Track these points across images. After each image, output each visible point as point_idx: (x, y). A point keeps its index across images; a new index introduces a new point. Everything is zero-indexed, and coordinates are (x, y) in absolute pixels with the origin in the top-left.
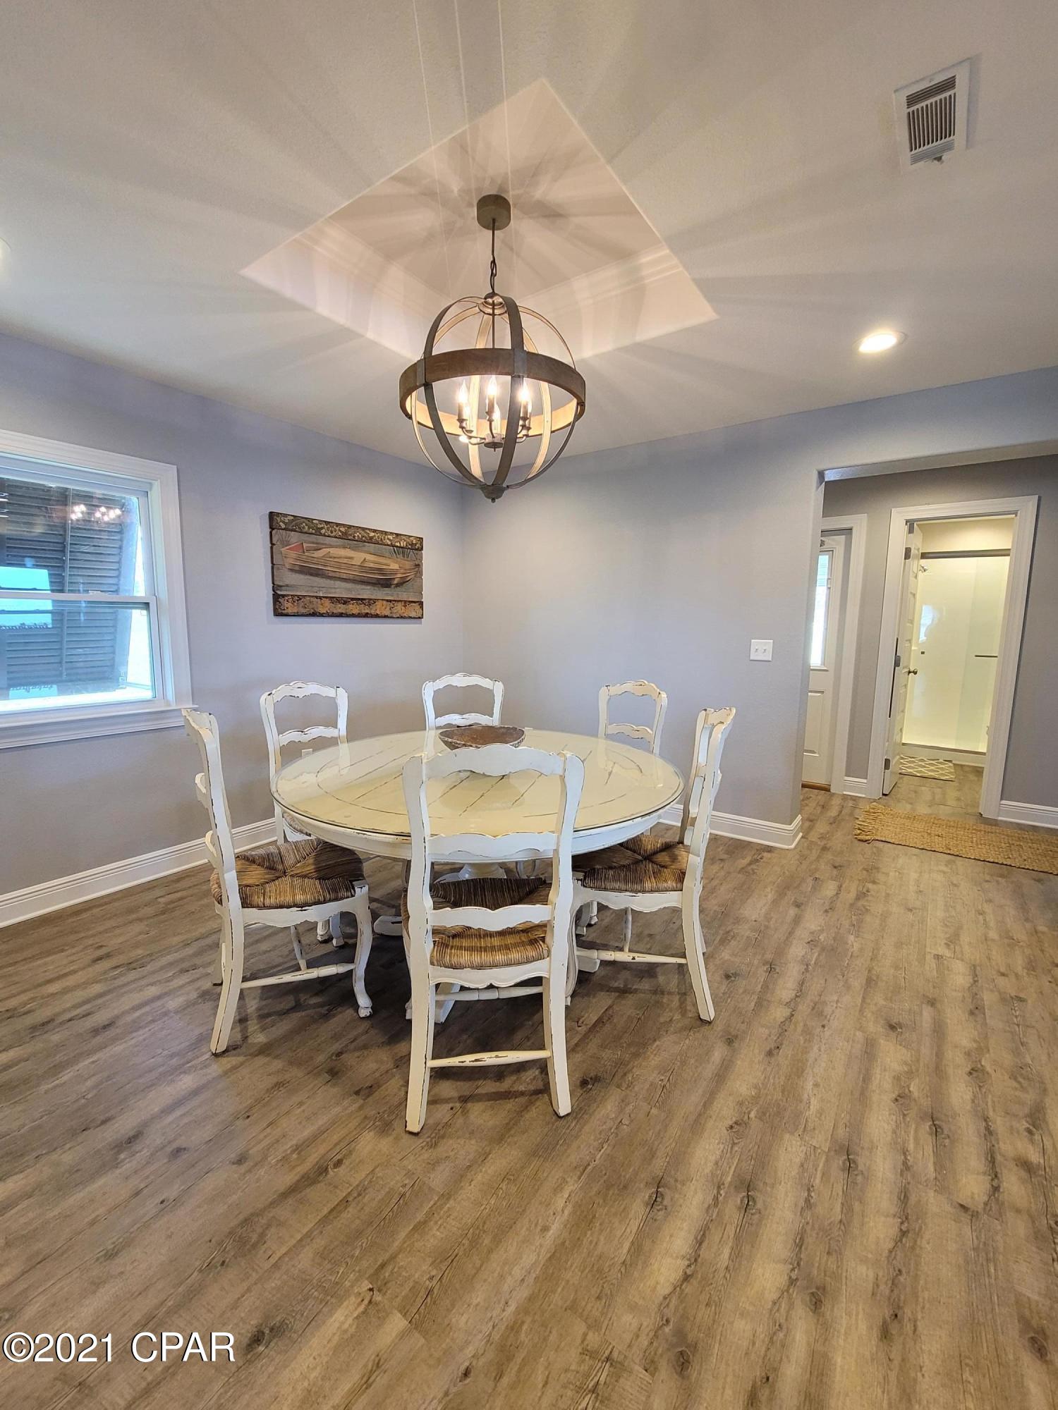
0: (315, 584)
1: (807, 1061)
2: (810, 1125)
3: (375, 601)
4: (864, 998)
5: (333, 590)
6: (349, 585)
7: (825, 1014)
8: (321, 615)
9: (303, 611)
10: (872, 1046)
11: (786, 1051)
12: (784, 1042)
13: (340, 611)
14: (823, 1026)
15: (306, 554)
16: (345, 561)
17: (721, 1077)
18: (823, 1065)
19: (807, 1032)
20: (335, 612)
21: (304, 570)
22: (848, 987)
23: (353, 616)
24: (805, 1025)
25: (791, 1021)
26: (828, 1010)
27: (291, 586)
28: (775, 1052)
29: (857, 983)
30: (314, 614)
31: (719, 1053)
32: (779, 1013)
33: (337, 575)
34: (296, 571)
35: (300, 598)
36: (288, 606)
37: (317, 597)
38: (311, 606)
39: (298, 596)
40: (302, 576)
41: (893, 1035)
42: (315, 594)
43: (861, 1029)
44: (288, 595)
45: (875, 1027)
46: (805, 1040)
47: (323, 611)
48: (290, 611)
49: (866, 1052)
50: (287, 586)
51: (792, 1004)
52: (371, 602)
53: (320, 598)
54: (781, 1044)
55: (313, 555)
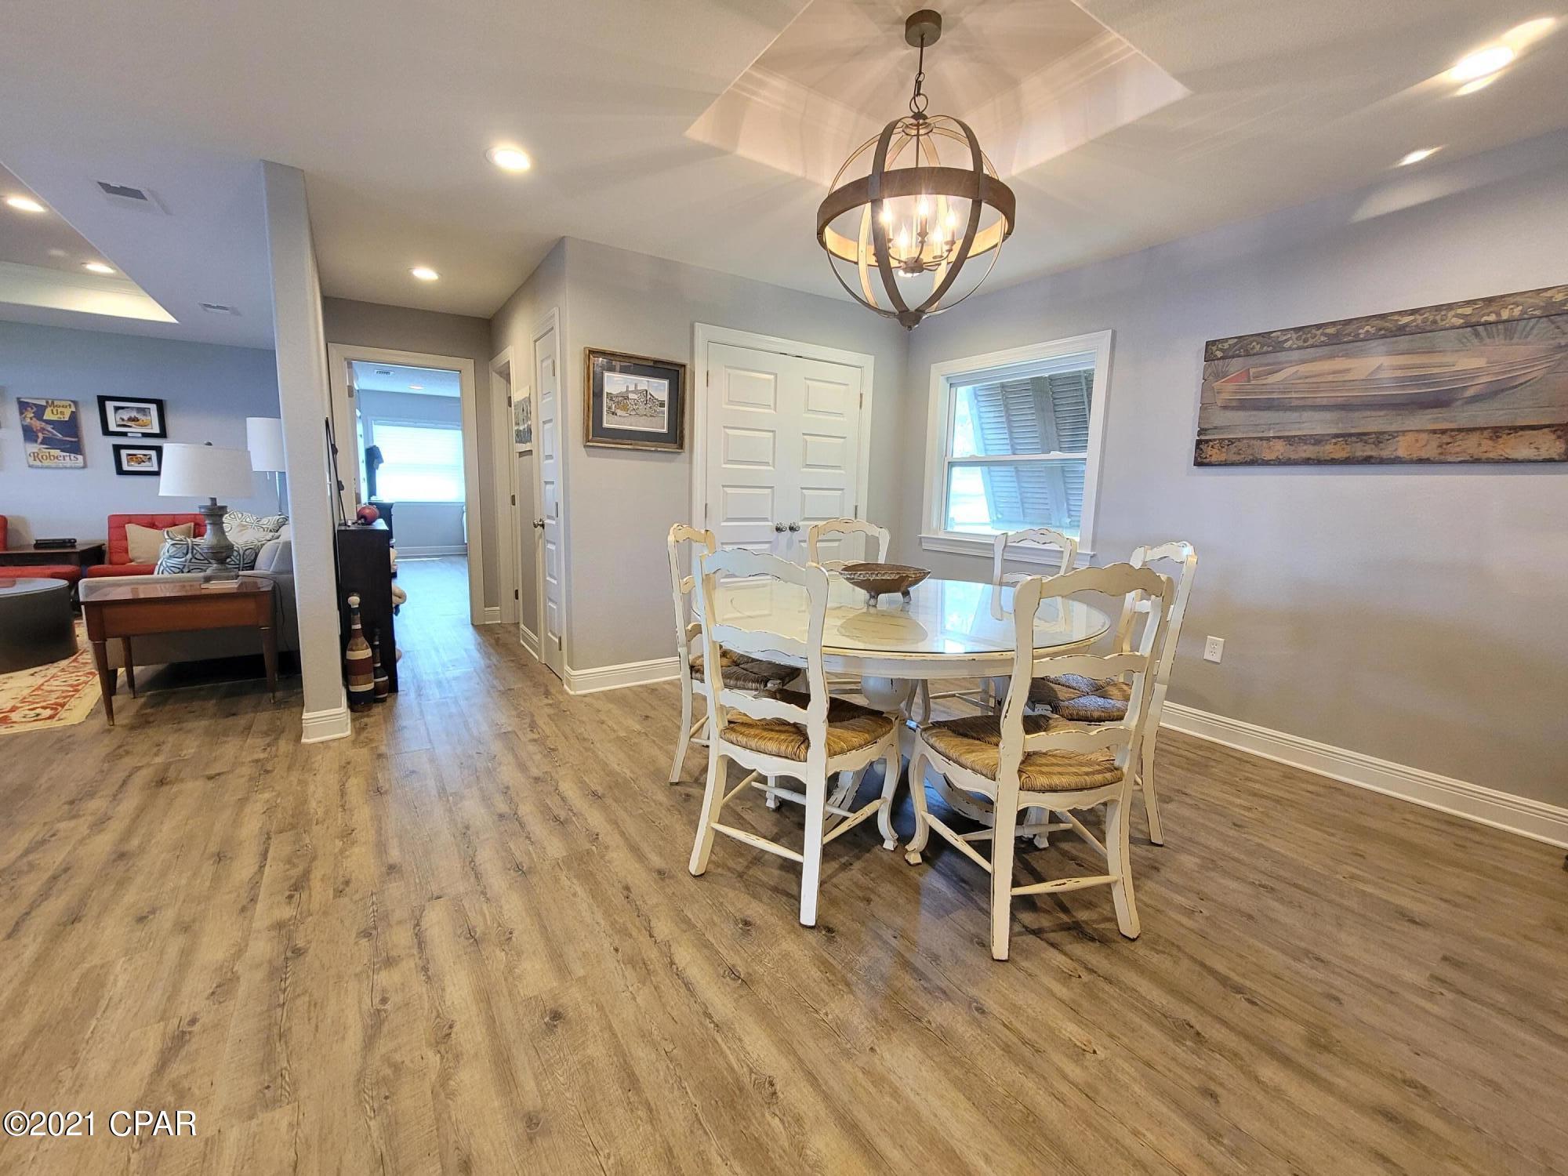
0: (1262, 422)
1: (598, 907)
2: (557, 868)
3: (1393, 435)
4: (614, 1035)
5: (1297, 426)
6: (1328, 415)
7: (629, 966)
8: (1266, 463)
9: (1236, 458)
10: (560, 969)
11: (618, 900)
12: (629, 906)
13: (1305, 455)
14: (616, 950)
15: (1253, 382)
16: (1330, 378)
17: (636, 851)
18: (584, 914)
19: (624, 932)
20: (1293, 457)
21: (1243, 405)
22: (644, 1035)
23: (1333, 462)
24: (630, 936)
25: (646, 930)
26: (629, 972)
27: (1221, 428)
28: (625, 893)
29: (643, 1057)
30: (1253, 462)
31: (656, 861)
32: (663, 928)
33: (1309, 402)
34: (1233, 408)
35: (1231, 441)
36: (1215, 455)
37: (1261, 439)
38: (1250, 451)
39: (1229, 440)
40: (1241, 414)
41: (551, 1005)
42: (1260, 435)
43: (583, 980)
44: (1215, 440)
45: (573, 998)
46: (616, 922)
47: (1268, 456)
48: (1214, 459)
49: (561, 956)
50: (1216, 428)
51: (665, 949)
52: (1379, 438)
53: (1268, 439)
54: (628, 902)
55: (1264, 382)
